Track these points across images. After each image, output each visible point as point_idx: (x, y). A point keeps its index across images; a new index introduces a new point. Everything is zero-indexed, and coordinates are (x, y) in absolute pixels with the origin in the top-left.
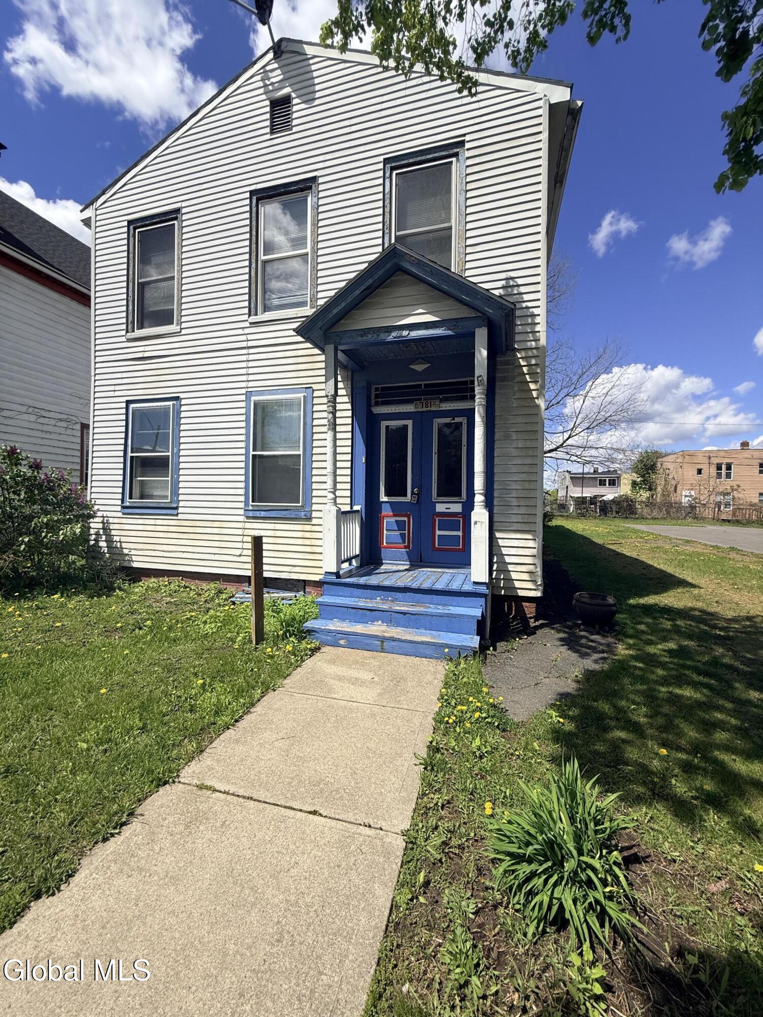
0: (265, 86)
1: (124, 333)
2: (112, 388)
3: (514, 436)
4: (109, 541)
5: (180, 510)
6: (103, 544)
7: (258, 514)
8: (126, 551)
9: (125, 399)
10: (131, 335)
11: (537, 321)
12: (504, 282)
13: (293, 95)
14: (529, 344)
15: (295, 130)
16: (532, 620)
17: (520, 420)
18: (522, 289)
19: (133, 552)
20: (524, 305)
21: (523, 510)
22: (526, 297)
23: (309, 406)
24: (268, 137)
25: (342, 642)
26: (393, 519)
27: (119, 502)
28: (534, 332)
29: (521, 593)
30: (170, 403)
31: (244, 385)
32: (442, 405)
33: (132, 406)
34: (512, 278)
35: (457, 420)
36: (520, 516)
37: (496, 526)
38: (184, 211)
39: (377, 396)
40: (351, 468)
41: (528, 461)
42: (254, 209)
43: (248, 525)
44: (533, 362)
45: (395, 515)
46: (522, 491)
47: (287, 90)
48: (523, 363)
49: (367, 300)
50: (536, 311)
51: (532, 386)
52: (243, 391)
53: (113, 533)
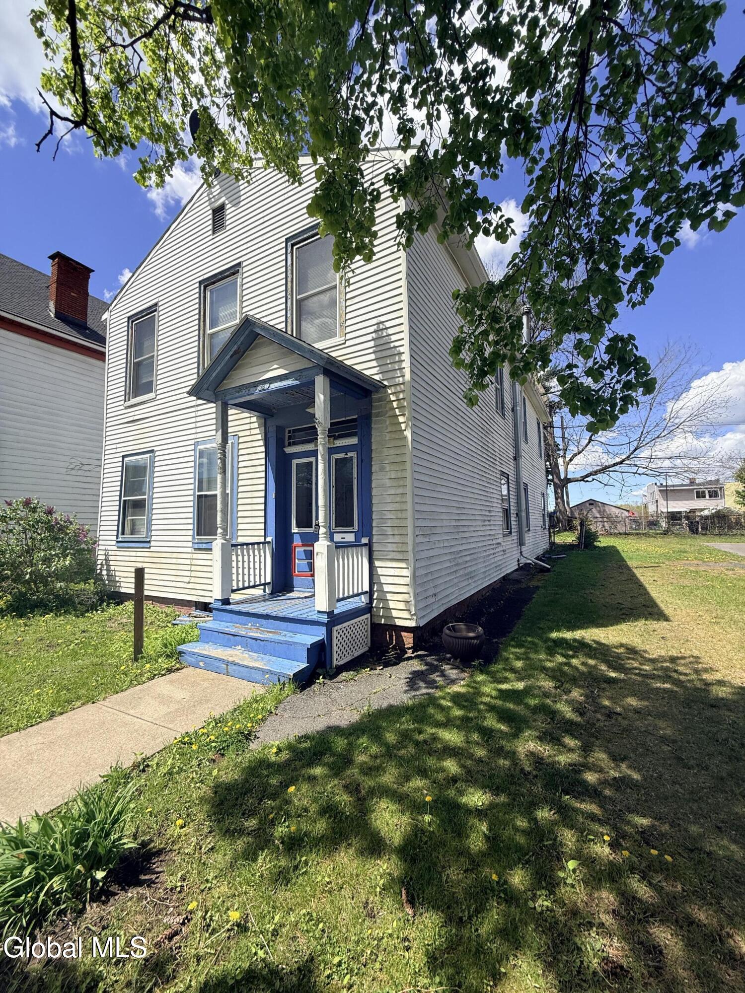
0: (210, 199)
1: (122, 403)
2: (114, 446)
3: (388, 468)
4: (108, 570)
5: (152, 544)
6: (104, 573)
7: (201, 546)
8: (117, 579)
9: (121, 454)
10: (128, 404)
11: (403, 358)
12: (375, 327)
13: (227, 202)
14: (397, 380)
15: (228, 228)
16: (410, 651)
17: (392, 452)
18: (390, 331)
19: (122, 579)
20: (392, 345)
21: (397, 539)
22: (393, 338)
23: (236, 450)
24: (211, 237)
25: (201, 664)
26: (302, 549)
27: (115, 538)
28: (401, 369)
29: (399, 623)
30: (148, 455)
31: (193, 437)
32: (336, 442)
33: (126, 459)
34: (382, 322)
35: (350, 454)
36: (395, 545)
37: (376, 555)
38: (160, 304)
39: (290, 438)
40: (265, 504)
41: (400, 491)
42: (202, 295)
43: (195, 556)
44: (401, 396)
45: (303, 545)
46: (396, 521)
47: (223, 199)
48: (393, 398)
49: (240, 362)
50: (402, 349)
51: (401, 419)
52: (193, 442)
53: (111, 563)
